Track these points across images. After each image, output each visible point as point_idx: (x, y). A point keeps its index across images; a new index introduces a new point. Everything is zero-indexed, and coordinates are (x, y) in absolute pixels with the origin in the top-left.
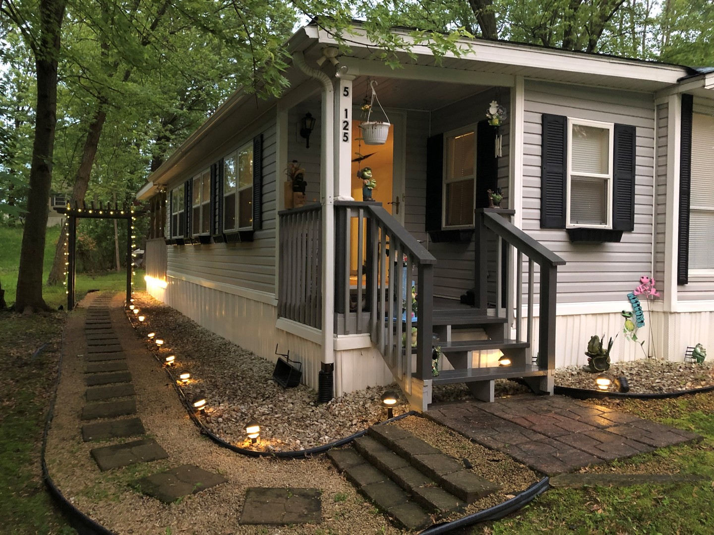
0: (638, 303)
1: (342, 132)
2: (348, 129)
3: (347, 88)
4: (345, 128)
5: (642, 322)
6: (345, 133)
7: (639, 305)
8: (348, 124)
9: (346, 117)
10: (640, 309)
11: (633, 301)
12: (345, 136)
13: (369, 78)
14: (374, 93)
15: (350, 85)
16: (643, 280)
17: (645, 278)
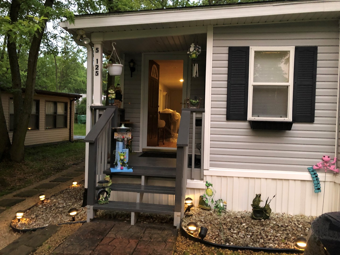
0: (316, 175)
1: (95, 71)
2: (98, 69)
3: (98, 48)
4: (96, 69)
5: (319, 189)
6: (97, 71)
7: (317, 176)
8: (98, 66)
9: (97, 63)
10: (317, 180)
11: (313, 173)
12: (96, 73)
13: (111, 42)
14: (114, 49)
15: (99, 47)
16: (324, 158)
17: (326, 157)
